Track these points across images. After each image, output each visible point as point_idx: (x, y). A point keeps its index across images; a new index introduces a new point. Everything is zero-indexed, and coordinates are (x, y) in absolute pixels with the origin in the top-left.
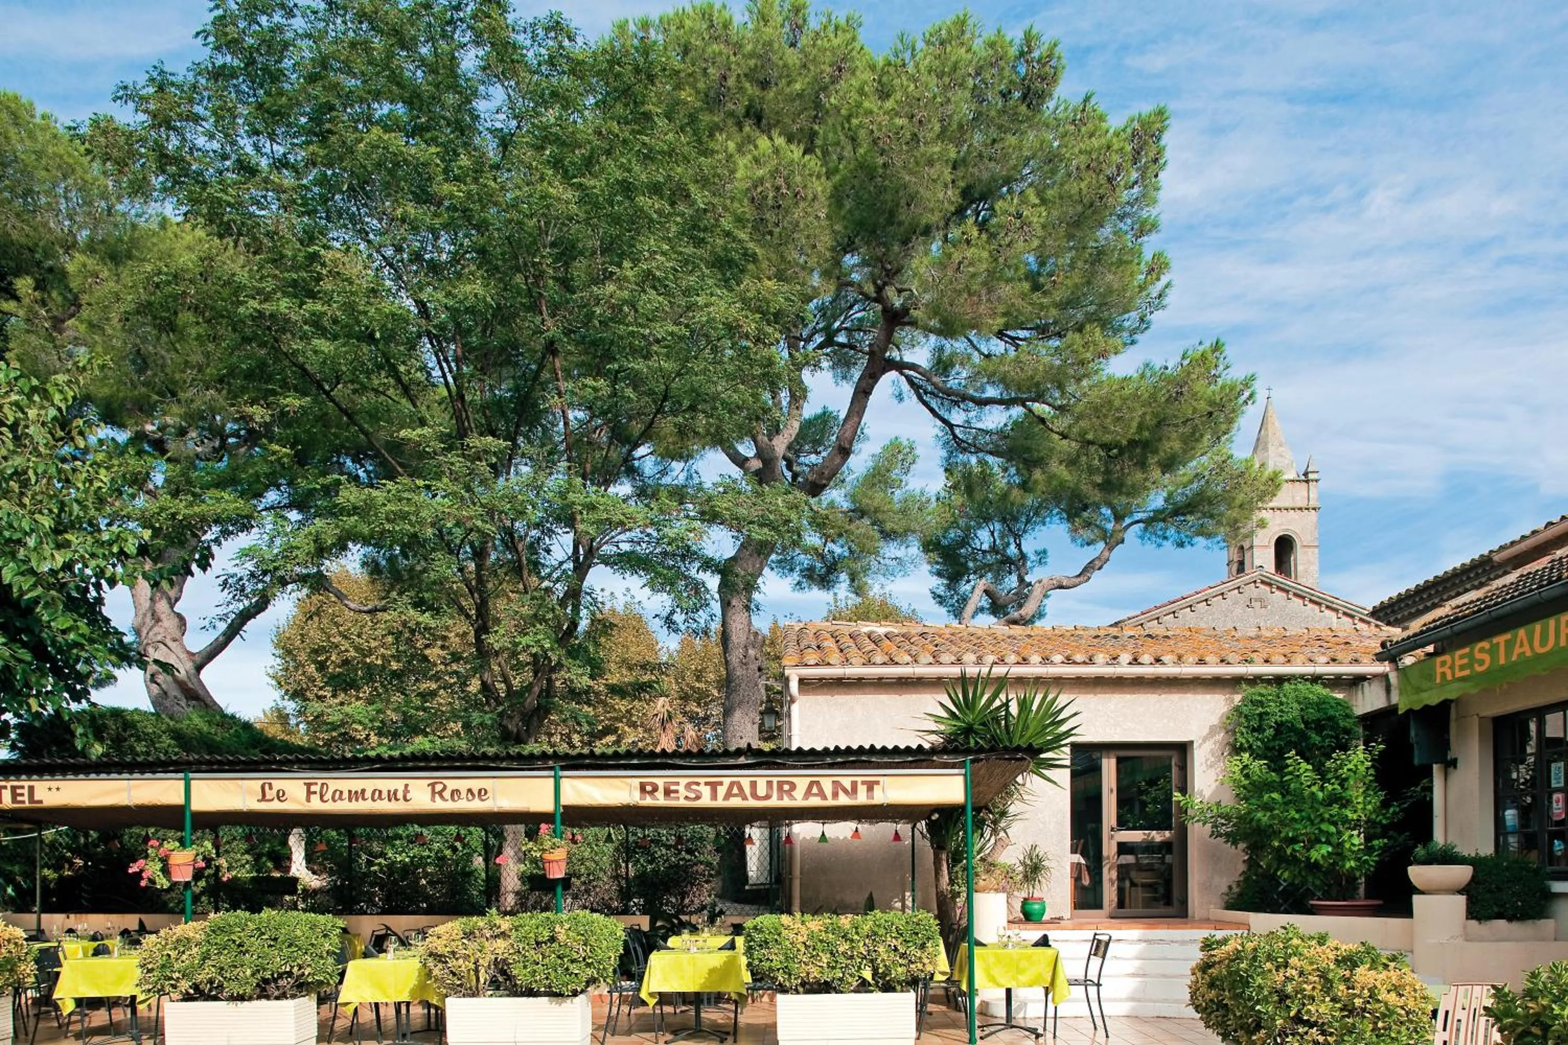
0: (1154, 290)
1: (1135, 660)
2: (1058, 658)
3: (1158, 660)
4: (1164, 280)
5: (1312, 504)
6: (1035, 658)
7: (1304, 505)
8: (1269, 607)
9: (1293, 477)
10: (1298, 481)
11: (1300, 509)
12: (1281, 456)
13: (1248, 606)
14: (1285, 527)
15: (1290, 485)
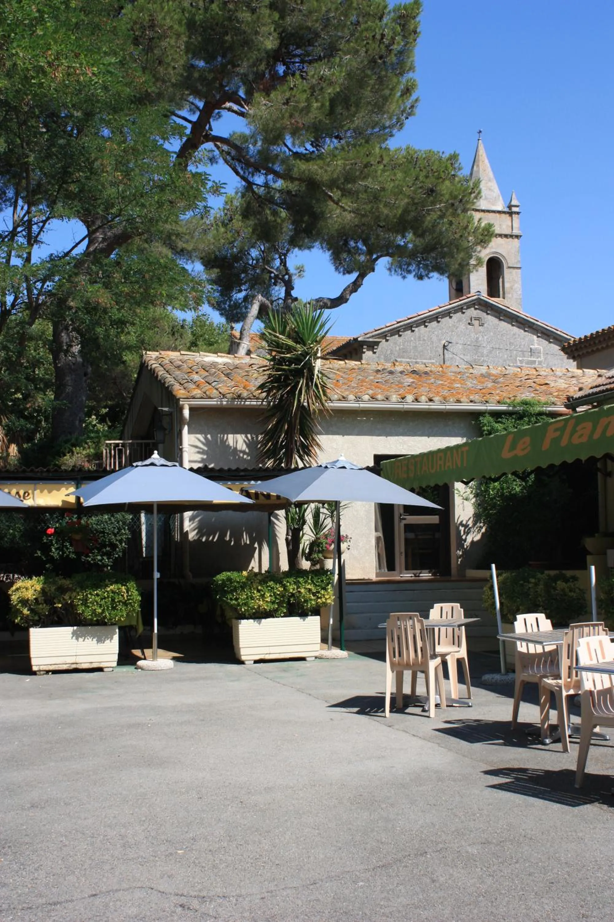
0: (408, 104)
1: (416, 400)
2: (366, 397)
3: (431, 400)
4: (414, 97)
5: (516, 232)
6: (352, 397)
7: (508, 232)
8: (485, 325)
9: (500, 208)
10: (504, 212)
11: (506, 236)
12: (490, 189)
13: (469, 324)
14: (494, 250)
15: (497, 215)
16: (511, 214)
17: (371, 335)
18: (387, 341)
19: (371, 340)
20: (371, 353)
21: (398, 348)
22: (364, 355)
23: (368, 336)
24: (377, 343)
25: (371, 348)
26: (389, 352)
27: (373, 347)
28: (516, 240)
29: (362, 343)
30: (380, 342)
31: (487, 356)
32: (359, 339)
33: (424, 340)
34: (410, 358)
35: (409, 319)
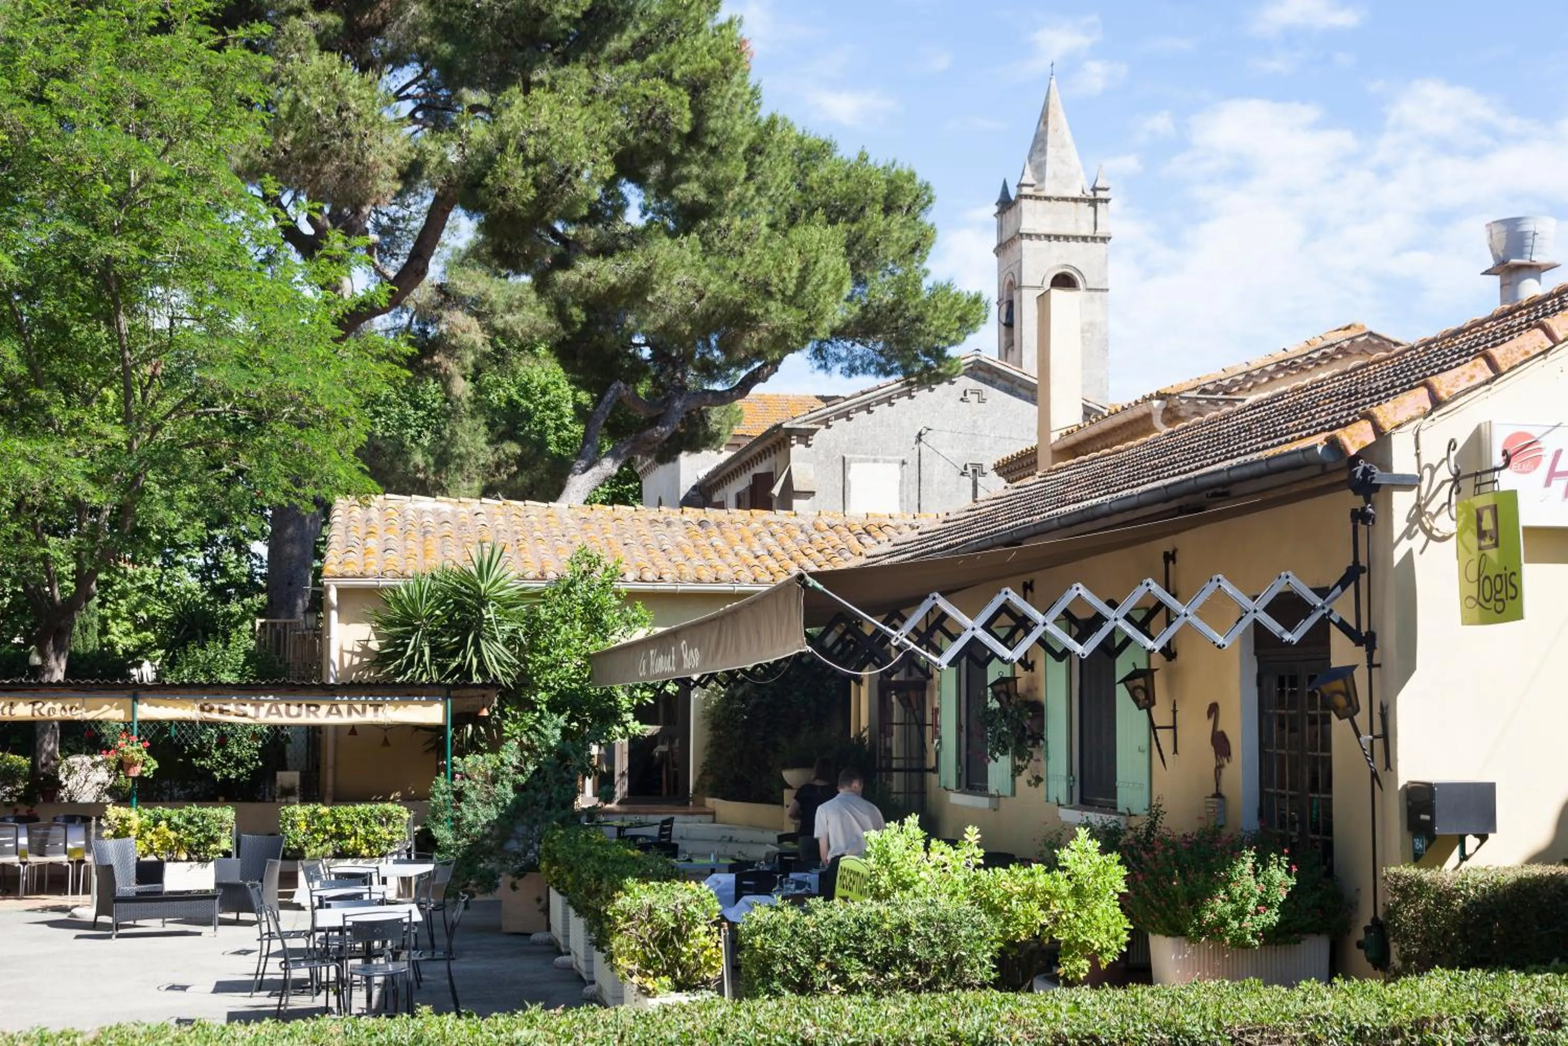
5: (1101, 231)
7: (1088, 232)
8: (988, 401)
9: (1077, 194)
10: (1083, 200)
11: (1085, 239)
12: (1063, 162)
13: (962, 400)
14: (1065, 262)
15: (1072, 204)
16: (1093, 202)
17: (804, 418)
18: (829, 427)
19: (803, 426)
20: (802, 446)
21: (846, 438)
22: (792, 450)
23: (798, 420)
24: (813, 432)
25: (804, 439)
26: (832, 444)
27: (807, 437)
28: (1102, 245)
29: (790, 432)
30: (816, 430)
31: (990, 449)
32: (784, 426)
33: (889, 425)
34: (866, 454)
35: (863, 393)
